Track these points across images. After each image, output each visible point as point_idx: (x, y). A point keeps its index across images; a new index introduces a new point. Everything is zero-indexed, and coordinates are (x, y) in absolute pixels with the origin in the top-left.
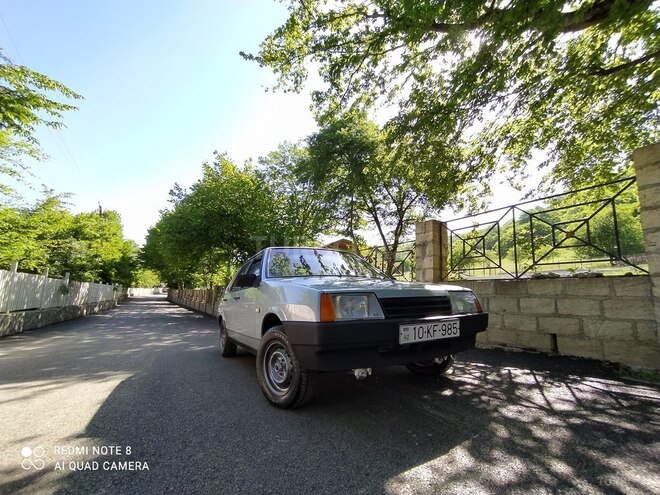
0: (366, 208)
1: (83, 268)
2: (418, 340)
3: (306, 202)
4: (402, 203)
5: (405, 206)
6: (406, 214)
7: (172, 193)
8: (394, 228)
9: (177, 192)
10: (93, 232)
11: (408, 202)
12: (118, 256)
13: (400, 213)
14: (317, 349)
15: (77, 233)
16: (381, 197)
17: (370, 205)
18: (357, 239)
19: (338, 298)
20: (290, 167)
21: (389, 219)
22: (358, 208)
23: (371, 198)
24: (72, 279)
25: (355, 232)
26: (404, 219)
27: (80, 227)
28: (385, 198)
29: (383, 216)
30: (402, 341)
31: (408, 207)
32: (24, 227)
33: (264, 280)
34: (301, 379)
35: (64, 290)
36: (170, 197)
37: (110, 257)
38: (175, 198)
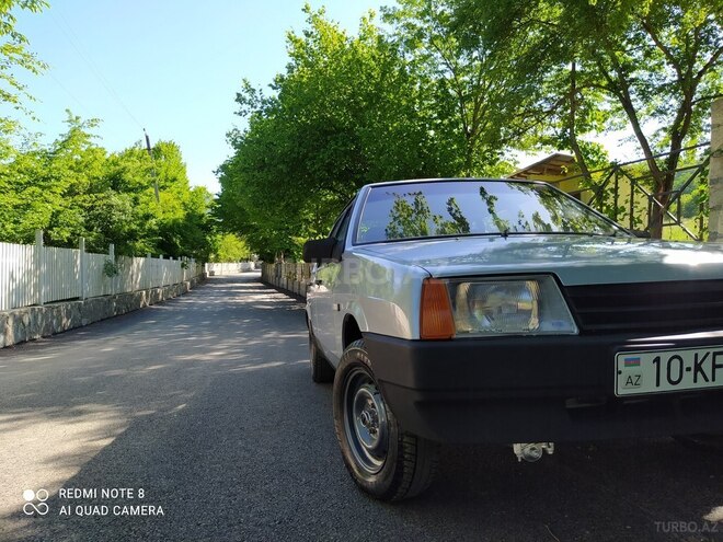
0: (604, 83)
1: (132, 235)
2: (665, 387)
3: (478, 86)
4: (692, 62)
5: (698, 66)
6: (702, 86)
7: (240, 99)
8: (669, 120)
9: (247, 96)
10: (137, 179)
11: (708, 56)
12: (180, 214)
13: (686, 84)
14: (417, 397)
15: (116, 182)
16: (639, 54)
17: (613, 74)
18: (583, 152)
19: (464, 288)
20: (440, 19)
21: (657, 101)
22: (587, 84)
23: (614, 59)
24: (118, 253)
25: (580, 137)
26: (698, 96)
27: (119, 173)
28: (648, 54)
29: (645, 96)
30: (622, 389)
31: (709, 66)
32: (45, 179)
33: (349, 248)
34: (401, 447)
35: (110, 271)
36: (238, 107)
37: (171, 216)
38: (246, 107)
